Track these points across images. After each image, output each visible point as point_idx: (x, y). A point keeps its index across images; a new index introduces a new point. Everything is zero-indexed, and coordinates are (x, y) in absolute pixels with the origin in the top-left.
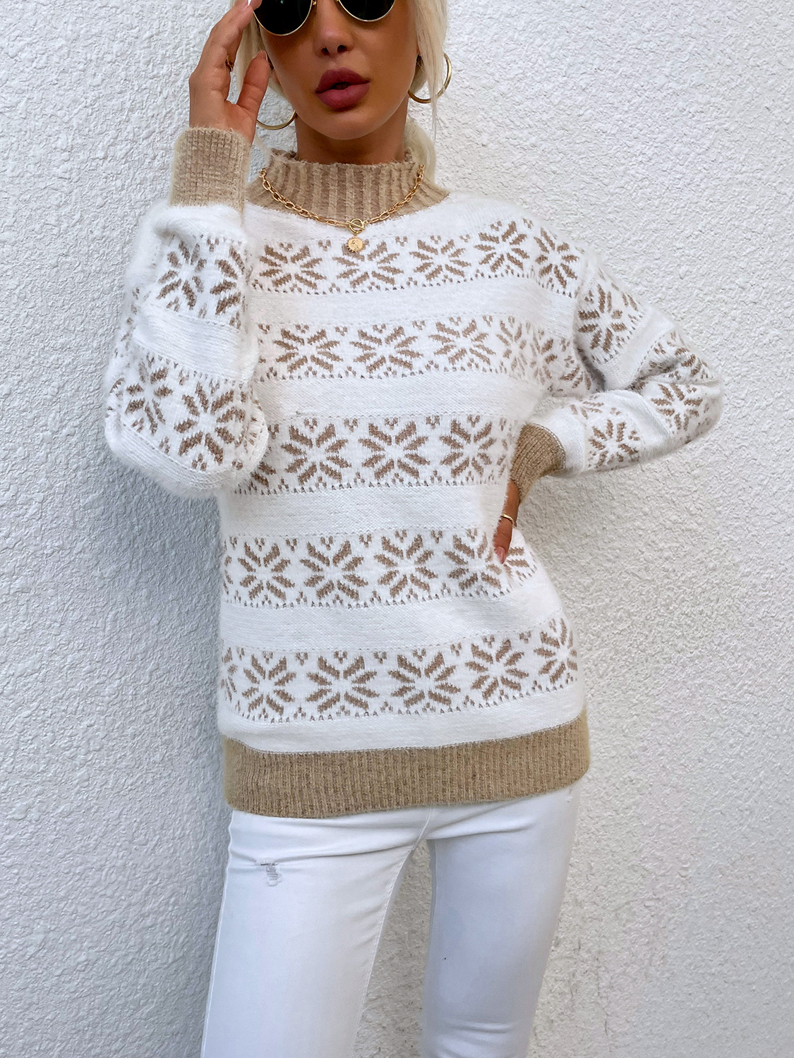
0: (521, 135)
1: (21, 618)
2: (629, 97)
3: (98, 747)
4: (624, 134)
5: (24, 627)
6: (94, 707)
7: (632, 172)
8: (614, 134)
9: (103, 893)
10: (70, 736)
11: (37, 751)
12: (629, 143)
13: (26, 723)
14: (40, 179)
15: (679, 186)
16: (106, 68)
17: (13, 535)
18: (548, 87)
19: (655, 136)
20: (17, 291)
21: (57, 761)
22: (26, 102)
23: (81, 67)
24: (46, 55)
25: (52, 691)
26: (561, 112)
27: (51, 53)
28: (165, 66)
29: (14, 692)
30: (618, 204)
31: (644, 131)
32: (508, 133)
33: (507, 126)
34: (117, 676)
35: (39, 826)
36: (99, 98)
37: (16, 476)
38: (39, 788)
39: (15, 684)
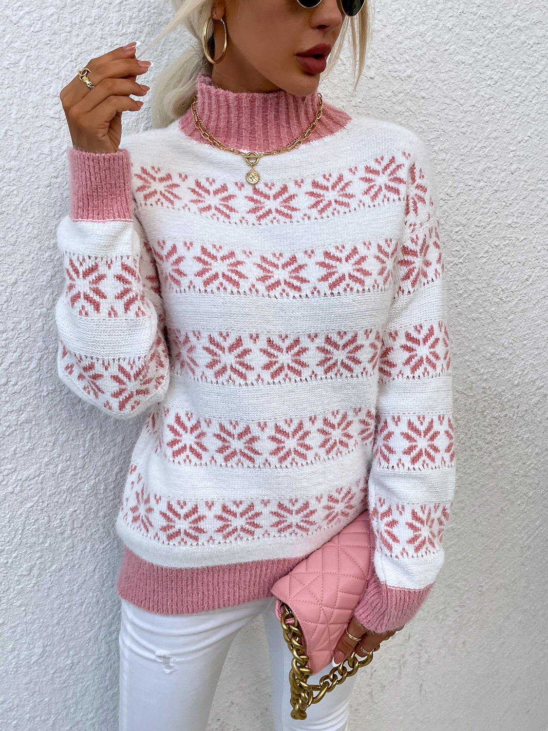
0: (400, 69)
1: (26, 441)
2: (484, 34)
3: (80, 525)
4: (478, 63)
5: (28, 447)
6: (77, 498)
7: (482, 93)
8: (470, 64)
9: (83, 620)
10: (61, 519)
11: (38, 529)
12: (481, 71)
13: (30, 512)
14: (37, 119)
15: (515, 103)
16: (87, 29)
17: (20, 383)
18: (422, 28)
19: (501, 64)
20: (21, 206)
21: (52, 535)
22: (26, 59)
23: (68, 29)
24: (41, 21)
25: (48, 489)
26: (431, 48)
27: (45, 19)
28: (132, 25)
29: (22, 491)
30: (469, 120)
31: (494, 61)
32: (390, 67)
33: (390, 61)
34: (93, 477)
35: (39, 579)
36: (81, 53)
37: (21, 341)
38: (39, 554)
39: (22, 486)
